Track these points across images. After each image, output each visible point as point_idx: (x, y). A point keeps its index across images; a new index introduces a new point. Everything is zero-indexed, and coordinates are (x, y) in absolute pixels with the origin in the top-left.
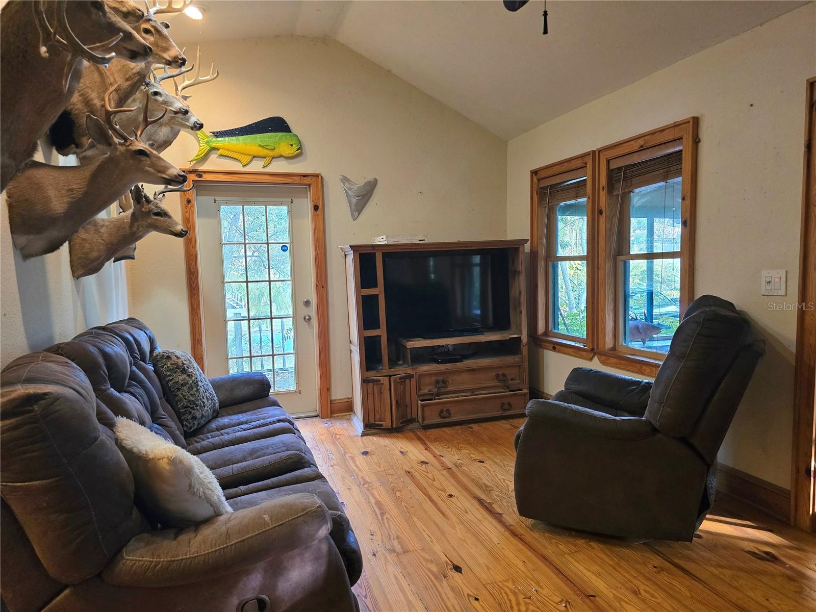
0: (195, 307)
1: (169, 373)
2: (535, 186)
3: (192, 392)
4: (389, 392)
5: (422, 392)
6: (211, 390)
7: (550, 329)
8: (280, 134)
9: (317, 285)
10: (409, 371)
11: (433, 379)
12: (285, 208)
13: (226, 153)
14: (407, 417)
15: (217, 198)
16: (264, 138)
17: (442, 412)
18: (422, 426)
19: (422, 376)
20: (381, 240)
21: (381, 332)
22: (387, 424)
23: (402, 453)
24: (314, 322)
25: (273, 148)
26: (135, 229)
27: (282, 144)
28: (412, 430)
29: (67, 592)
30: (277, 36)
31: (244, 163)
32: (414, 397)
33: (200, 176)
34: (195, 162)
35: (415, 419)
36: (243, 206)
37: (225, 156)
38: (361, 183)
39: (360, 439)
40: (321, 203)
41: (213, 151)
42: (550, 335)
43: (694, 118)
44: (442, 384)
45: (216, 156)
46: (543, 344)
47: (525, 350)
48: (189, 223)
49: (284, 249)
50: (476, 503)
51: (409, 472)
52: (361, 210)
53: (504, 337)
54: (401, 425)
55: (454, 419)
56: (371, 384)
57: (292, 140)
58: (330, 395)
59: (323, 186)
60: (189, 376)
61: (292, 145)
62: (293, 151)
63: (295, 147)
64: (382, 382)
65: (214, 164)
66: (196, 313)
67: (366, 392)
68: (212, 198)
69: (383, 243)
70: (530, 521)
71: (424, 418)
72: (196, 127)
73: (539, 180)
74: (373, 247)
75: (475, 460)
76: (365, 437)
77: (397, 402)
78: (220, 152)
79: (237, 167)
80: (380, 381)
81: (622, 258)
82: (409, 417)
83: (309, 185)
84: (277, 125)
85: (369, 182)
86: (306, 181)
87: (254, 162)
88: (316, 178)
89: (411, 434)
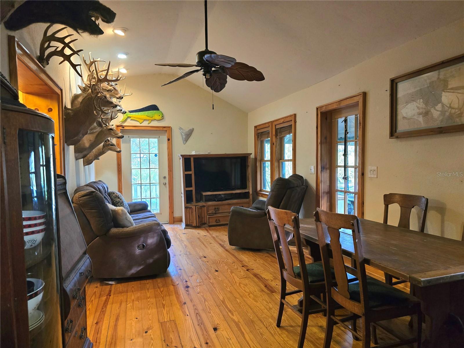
0: (120, 178)
1: (114, 198)
2: (256, 132)
3: (122, 205)
4: (195, 212)
5: (209, 213)
6: (128, 206)
7: (262, 189)
8: (155, 111)
9: (169, 170)
10: (204, 204)
11: (214, 207)
12: (157, 139)
13: (134, 119)
14: (202, 222)
15: (130, 136)
16: (149, 113)
17: (216, 220)
18: (209, 226)
19: (209, 206)
20: (193, 153)
21: (193, 189)
22: (194, 224)
23: (198, 233)
24: (167, 185)
25: (152, 117)
26: (104, 150)
27: (156, 115)
28: (204, 227)
29: (98, 238)
30: (154, 74)
31: (140, 122)
32: (206, 214)
33: (124, 128)
34: (121, 122)
35: (206, 223)
36: (140, 139)
37: (133, 120)
38: (187, 130)
39: (183, 230)
40: (171, 138)
41: (128, 118)
42: (262, 191)
43: (294, 114)
44: (217, 210)
45: (130, 120)
46: (259, 194)
47: (251, 197)
48: (118, 145)
49: (156, 155)
50: (219, 245)
51: (199, 238)
52: (187, 140)
53: (243, 191)
54: (200, 225)
55: (221, 223)
56: (188, 209)
57: (159, 113)
58: (173, 215)
59: (171, 131)
60: (120, 199)
61: (159, 116)
62: (160, 118)
63: (161, 116)
64: (193, 208)
65: (129, 123)
66: (120, 180)
67: (186, 211)
68: (128, 136)
69: (194, 154)
70: (234, 247)
71: (209, 223)
72: (124, 113)
73: (257, 130)
74: (190, 155)
75: (224, 235)
76: (185, 230)
77: (198, 216)
78: (131, 118)
79: (138, 124)
80: (192, 208)
81: (281, 161)
82: (203, 222)
83: (166, 131)
84: (154, 108)
85: (190, 129)
86: (165, 129)
87: (144, 122)
88: (169, 128)
89: (204, 228)
